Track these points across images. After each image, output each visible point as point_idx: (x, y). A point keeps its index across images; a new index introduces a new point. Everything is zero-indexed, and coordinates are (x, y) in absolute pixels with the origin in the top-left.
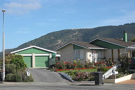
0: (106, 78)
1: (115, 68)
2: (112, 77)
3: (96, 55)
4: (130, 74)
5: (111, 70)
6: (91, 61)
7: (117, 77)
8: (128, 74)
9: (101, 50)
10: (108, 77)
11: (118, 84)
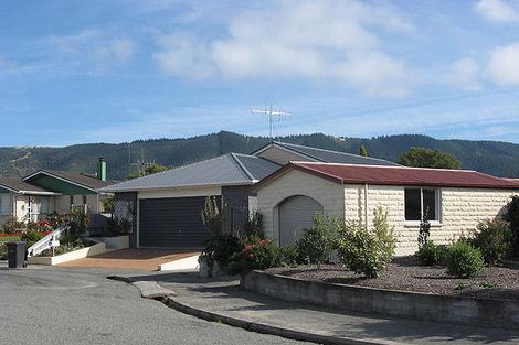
0: (34, 254)
1: (57, 233)
2: (47, 253)
3: (36, 208)
4: (86, 246)
5: (48, 238)
6: (20, 220)
7: (58, 253)
8: (81, 247)
9: (48, 196)
10: (39, 252)
11: (57, 267)
